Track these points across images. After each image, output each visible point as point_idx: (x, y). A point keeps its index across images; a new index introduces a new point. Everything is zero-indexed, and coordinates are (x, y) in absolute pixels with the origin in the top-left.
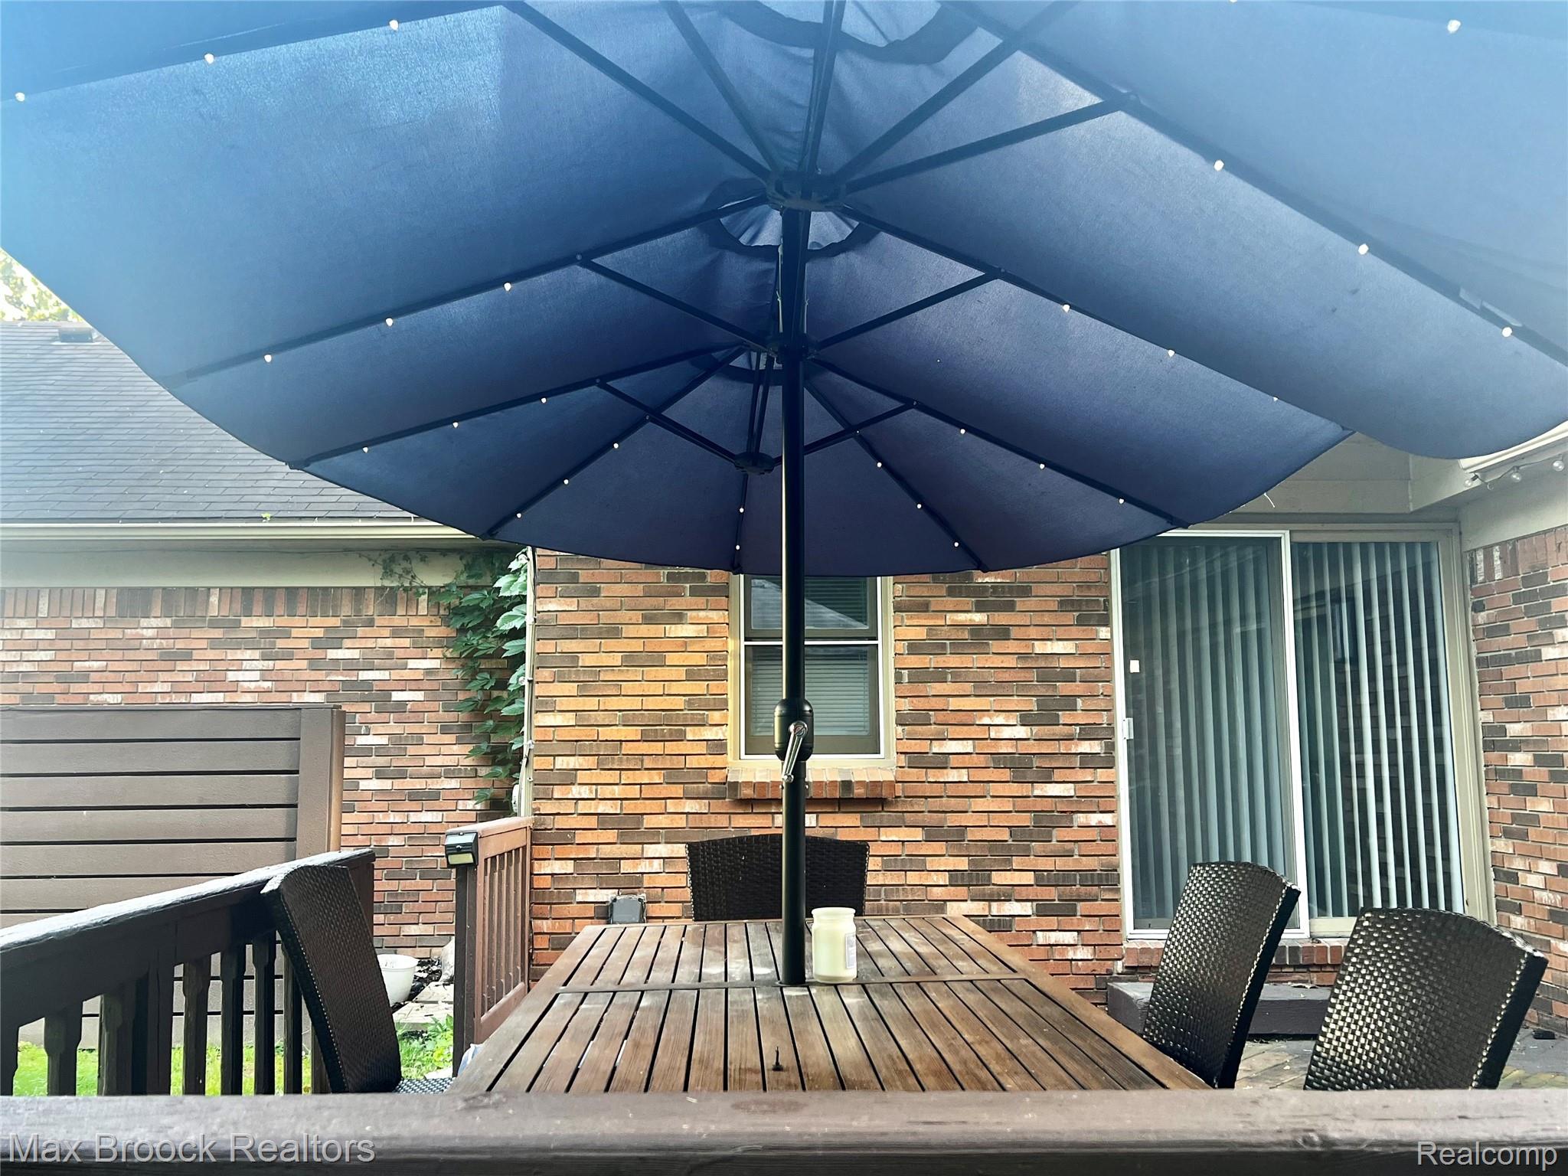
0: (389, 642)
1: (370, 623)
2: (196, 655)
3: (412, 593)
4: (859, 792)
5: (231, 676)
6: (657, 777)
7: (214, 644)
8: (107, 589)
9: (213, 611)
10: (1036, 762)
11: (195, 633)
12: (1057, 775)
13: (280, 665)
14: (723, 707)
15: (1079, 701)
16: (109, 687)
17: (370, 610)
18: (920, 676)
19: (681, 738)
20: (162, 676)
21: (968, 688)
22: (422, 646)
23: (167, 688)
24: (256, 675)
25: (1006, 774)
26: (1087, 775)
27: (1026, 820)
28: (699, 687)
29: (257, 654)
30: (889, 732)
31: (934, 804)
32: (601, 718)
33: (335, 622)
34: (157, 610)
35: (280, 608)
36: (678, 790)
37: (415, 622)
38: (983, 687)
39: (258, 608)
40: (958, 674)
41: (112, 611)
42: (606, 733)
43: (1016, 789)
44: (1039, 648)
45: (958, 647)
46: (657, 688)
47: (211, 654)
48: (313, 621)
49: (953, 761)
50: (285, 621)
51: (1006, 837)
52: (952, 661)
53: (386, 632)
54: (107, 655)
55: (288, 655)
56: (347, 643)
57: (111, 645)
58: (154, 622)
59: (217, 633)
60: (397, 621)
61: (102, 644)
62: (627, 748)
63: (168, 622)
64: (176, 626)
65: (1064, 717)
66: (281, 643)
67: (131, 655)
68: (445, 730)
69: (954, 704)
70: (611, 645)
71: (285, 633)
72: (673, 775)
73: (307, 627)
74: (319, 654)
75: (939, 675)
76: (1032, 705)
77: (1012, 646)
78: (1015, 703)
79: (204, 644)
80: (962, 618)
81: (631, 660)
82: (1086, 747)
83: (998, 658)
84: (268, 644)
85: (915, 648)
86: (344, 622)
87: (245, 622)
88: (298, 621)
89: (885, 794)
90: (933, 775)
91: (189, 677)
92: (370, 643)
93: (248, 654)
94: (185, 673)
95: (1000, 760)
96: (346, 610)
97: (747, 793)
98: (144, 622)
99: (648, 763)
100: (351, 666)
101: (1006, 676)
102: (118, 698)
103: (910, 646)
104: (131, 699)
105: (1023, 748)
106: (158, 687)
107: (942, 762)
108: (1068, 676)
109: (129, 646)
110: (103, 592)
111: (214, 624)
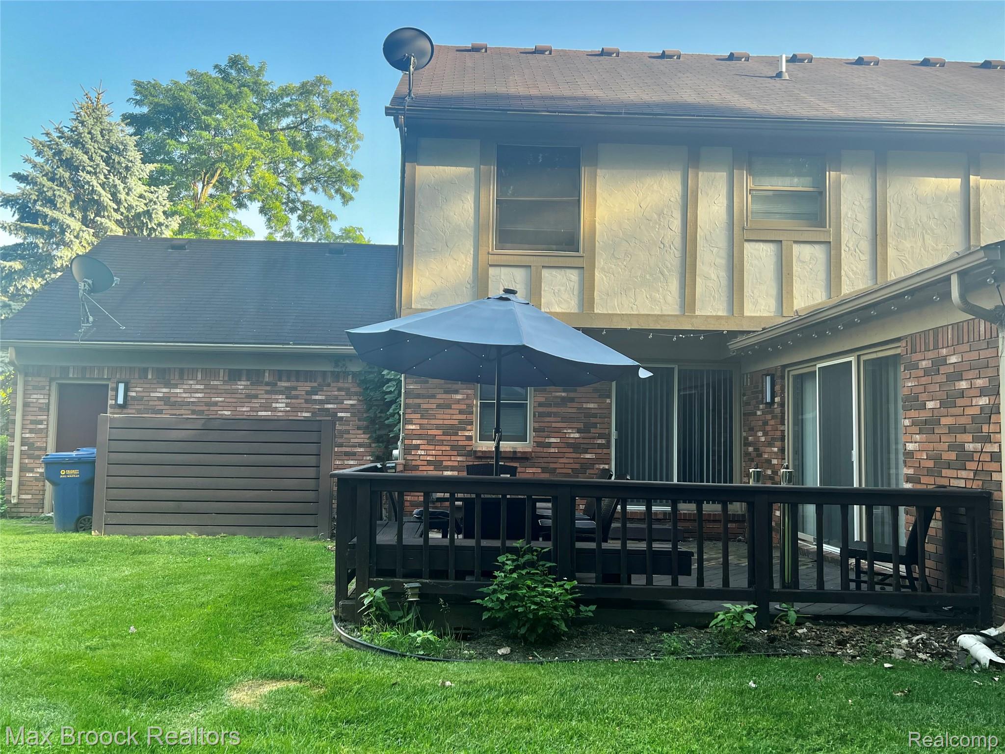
0: (336, 393)
1: (329, 385)
2: (260, 396)
3: (346, 374)
4: (519, 455)
5: (274, 405)
6: (448, 448)
7: (267, 392)
8: (224, 369)
9: (267, 379)
10: (582, 446)
11: (259, 388)
12: (589, 451)
13: (293, 401)
14: (471, 423)
15: (598, 425)
16: (226, 408)
17: (329, 380)
18: (541, 415)
19: (457, 434)
20: (246, 404)
21: (559, 419)
22: (349, 395)
23: (248, 409)
24: (284, 405)
25: (571, 450)
26: (600, 451)
27: (577, 466)
28: (463, 417)
29: (284, 397)
30: (530, 434)
31: (545, 460)
32: (428, 427)
33: (315, 384)
34: (244, 378)
35: (293, 379)
36: (455, 453)
37: (346, 385)
38: (565, 419)
39: (284, 378)
40: (556, 415)
41: (226, 378)
42: (430, 432)
43: (574, 455)
44: (585, 406)
45: (557, 405)
46: (448, 417)
47: (266, 396)
48: (306, 384)
49: (553, 445)
50: (294, 384)
51: (570, 472)
52: (554, 410)
53: (336, 389)
54: (224, 395)
55: (296, 397)
56: (320, 393)
57: (227, 392)
58: (243, 383)
59: (268, 388)
60: (340, 385)
61: (223, 391)
62: (437, 438)
63: (249, 383)
64: (251, 385)
65: (593, 430)
66: (293, 393)
67: (233, 396)
68: (358, 428)
69: (554, 425)
70: (432, 401)
71: (295, 388)
72: (453, 448)
73: (304, 387)
74: (308, 397)
75: (549, 415)
76: (581, 426)
77: (575, 405)
78: (575, 425)
79: (263, 392)
80: (558, 394)
81: (439, 406)
82: (599, 441)
83: (570, 409)
84: (288, 393)
85: (540, 405)
86: (318, 385)
87: (279, 384)
88: (300, 384)
89: (528, 456)
90: (545, 450)
91: (257, 405)
92: (329, 393)
93: (280, 397)
94: (256, 403)
95: (569, 445)
96: (320, 380)
97: (480, 454)
98: (239, 383)
99: (445, 443)
100: (321, 402)
101: (573, 415)
102: (229, 413)
103: (539, 404)
104: (234, 413)
105: (578, 441)
106: (244, 409)
107: (549, 445)
108: (595, 416)
109: (234, 392)
110: (222, 370)
111: (267, 384)
